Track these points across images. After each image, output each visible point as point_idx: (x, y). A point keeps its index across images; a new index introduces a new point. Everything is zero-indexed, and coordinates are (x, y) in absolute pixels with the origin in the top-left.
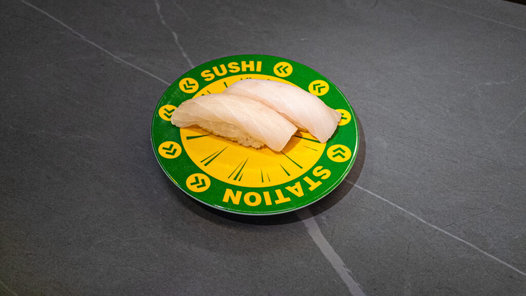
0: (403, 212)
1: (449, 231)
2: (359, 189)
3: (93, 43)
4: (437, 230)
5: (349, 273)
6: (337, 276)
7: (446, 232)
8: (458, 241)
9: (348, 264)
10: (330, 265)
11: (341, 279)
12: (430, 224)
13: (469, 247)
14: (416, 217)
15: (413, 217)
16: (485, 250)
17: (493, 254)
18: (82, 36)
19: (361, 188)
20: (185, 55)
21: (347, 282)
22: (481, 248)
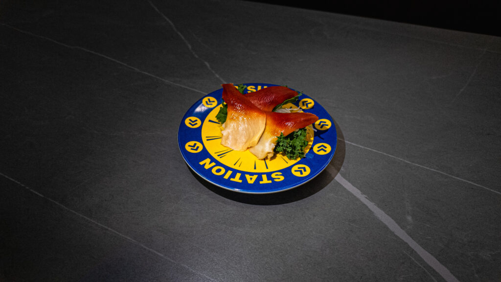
0: (395, 159)
1: (427, 167)
2: (361, 148)
3: (146, 73)
4: (419, 167)
5: (366, 198)
6: (358, 200)
7: (425, 167)
8: (434, 172)
9: (363, 193)
10: (352, 195)
11: (361, 202)
12: (413, 164)
13: (441, 174)
14: (403, 160)
15: (401, 161)
16: (452, 175)
17: (458, 176)
18: (136, 69)
19: (363, 147)
20: (218, 76)
21: (366, 203)
22: (450, 174)
